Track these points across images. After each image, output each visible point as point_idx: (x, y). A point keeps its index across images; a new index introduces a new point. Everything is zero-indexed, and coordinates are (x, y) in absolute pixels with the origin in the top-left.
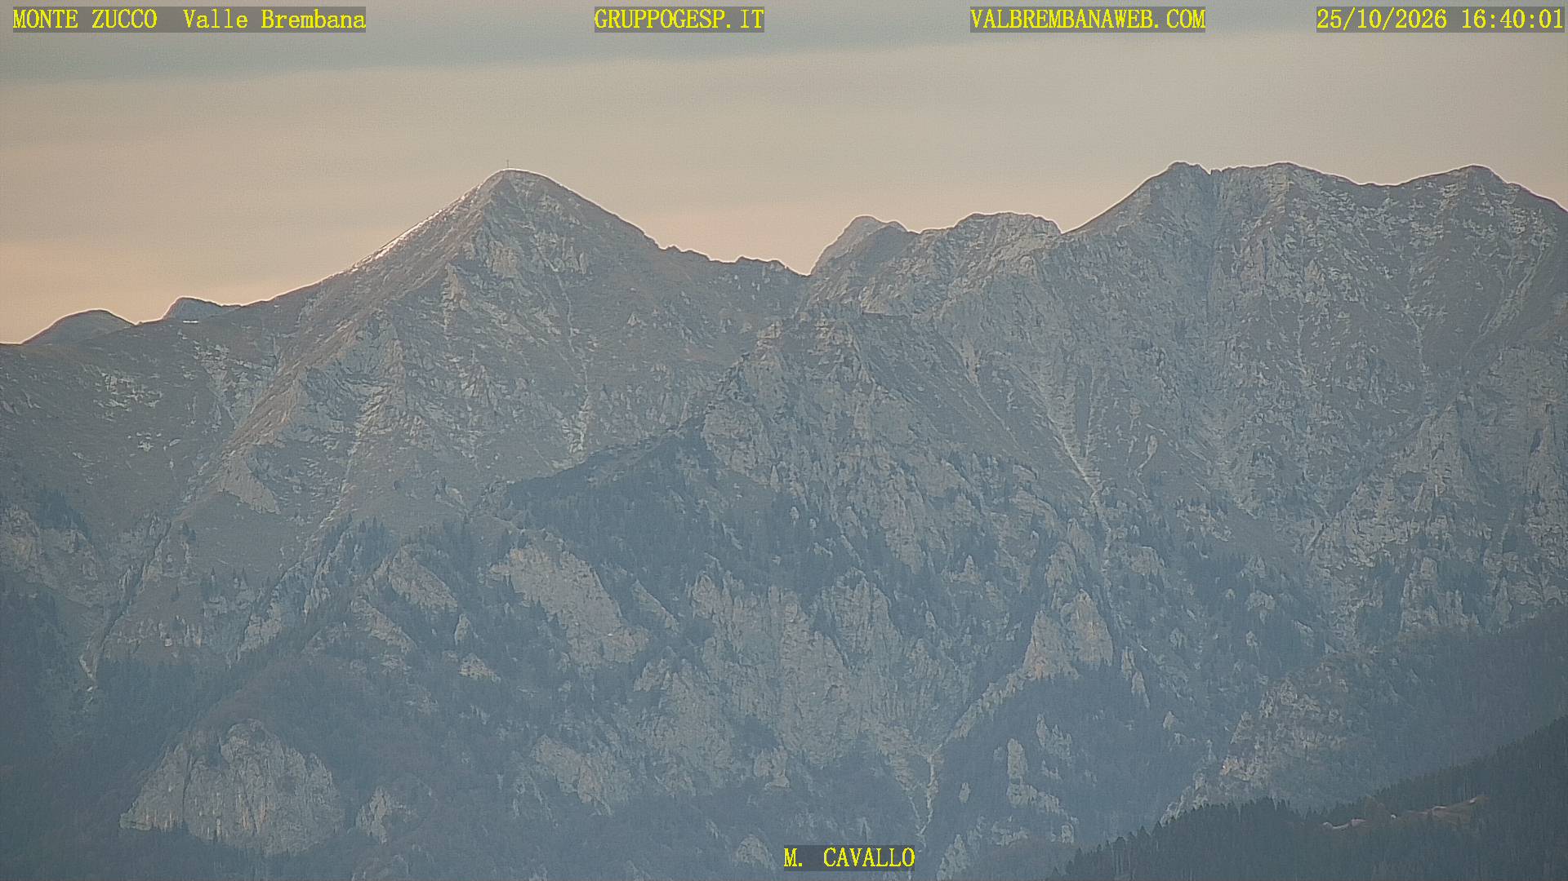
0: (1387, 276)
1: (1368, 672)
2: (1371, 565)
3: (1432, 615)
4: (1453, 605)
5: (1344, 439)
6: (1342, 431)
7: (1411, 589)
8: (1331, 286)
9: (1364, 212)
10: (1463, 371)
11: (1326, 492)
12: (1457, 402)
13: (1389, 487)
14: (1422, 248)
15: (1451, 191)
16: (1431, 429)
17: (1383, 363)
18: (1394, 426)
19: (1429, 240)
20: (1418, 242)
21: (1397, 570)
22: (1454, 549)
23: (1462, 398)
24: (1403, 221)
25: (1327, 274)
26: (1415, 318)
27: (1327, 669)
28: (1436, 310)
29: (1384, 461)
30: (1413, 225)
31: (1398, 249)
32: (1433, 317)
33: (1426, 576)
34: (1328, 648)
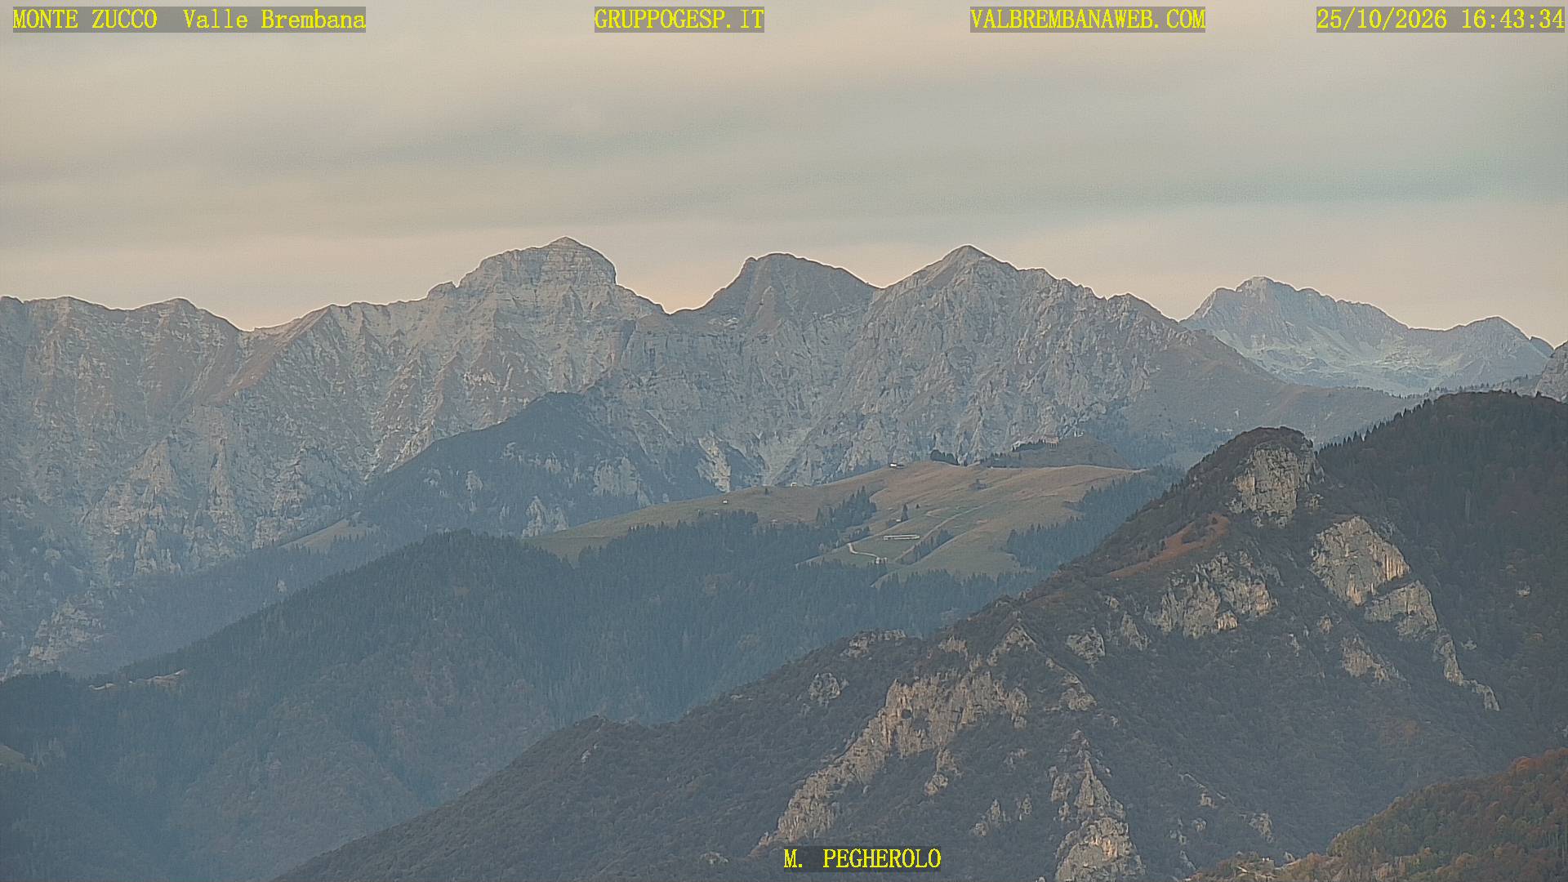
0: (127, 364)
1: (115, 596)
2: (117, 533)
3: (153, 563)
4: (166, 557)
5: (102, 460)
6: (99, 454)
7: (140, 548)
8: (95, 369)
9: (113, 326)
10: (172, 419)
11: (90, 490)
12: (168, 438)
13: (128, 488)
14: (148, 347)
15: (166, 313)
16: (153, 453)
17: (124, 415)
18: (131, 452)
19: (152, 342)
20: (146, 343)
21: (132, 537)
22: (166, 525)
23: (171, 435)
24: (137, 331)
25: (91, 362)
26: (143, 388)
27: (92, 595)
28: (156, 384)
29: (125, 473)
30: (143, 333)
31: (133, 347)
32: (154, 388)
33: (150, 540)
34: (91, 582)
